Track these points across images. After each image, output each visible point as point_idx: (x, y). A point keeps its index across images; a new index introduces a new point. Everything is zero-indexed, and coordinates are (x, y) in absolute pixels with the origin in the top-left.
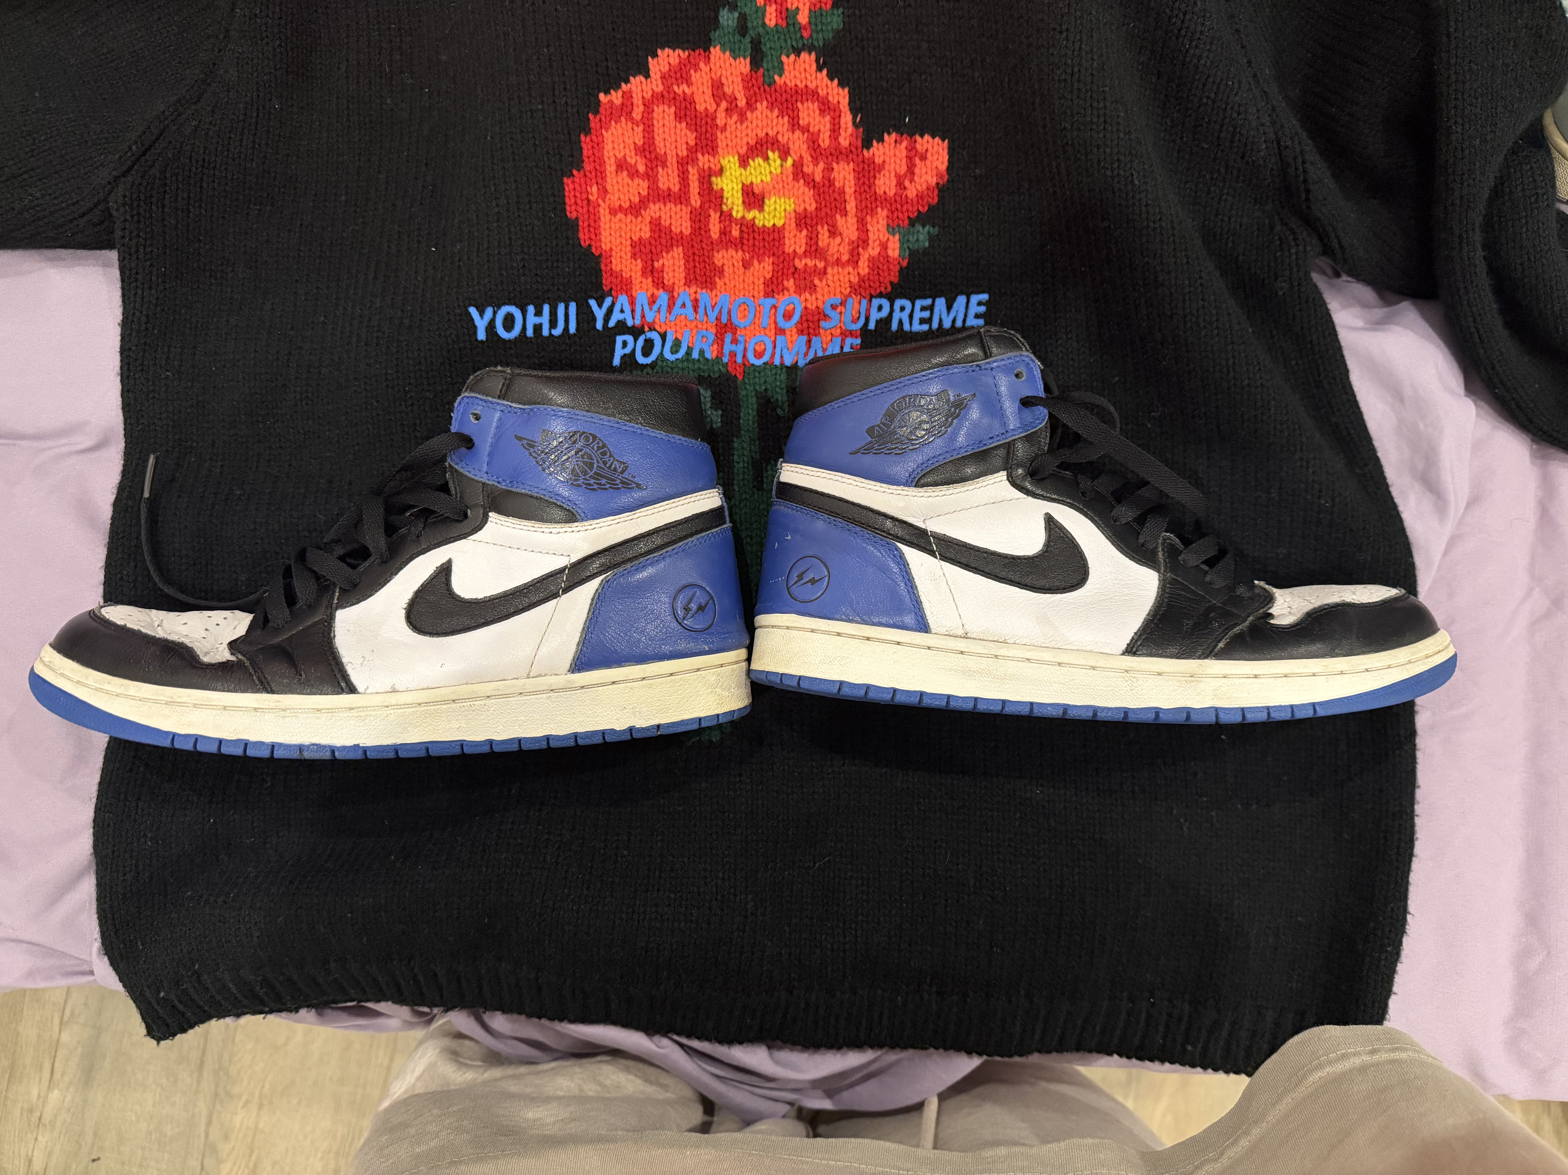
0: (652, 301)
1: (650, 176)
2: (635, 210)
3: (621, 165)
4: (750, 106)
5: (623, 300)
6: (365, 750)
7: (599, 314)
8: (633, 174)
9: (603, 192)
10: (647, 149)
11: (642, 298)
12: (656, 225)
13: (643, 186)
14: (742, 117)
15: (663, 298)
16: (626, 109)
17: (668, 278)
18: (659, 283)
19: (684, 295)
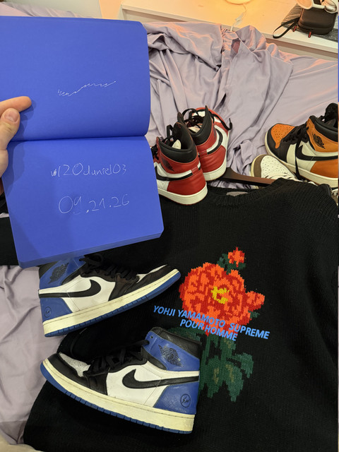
0: (192, 313)
1: (198, 287)
2: (193, 293)
3: (192, 284)
4: (222, 278)
5: (186, 311)
6: (105, 410)
7: (180, 313)
8: (194, 286)
9: (187, 288)
10: (199, 282)
11: (190, 313)
12: (197, 297)
13: (196, 289)
14: (220, 280)
15: (194, 313)
16: (196, 273)
17: (196, 309)
18: (194, 310)
19: (199, 314)
